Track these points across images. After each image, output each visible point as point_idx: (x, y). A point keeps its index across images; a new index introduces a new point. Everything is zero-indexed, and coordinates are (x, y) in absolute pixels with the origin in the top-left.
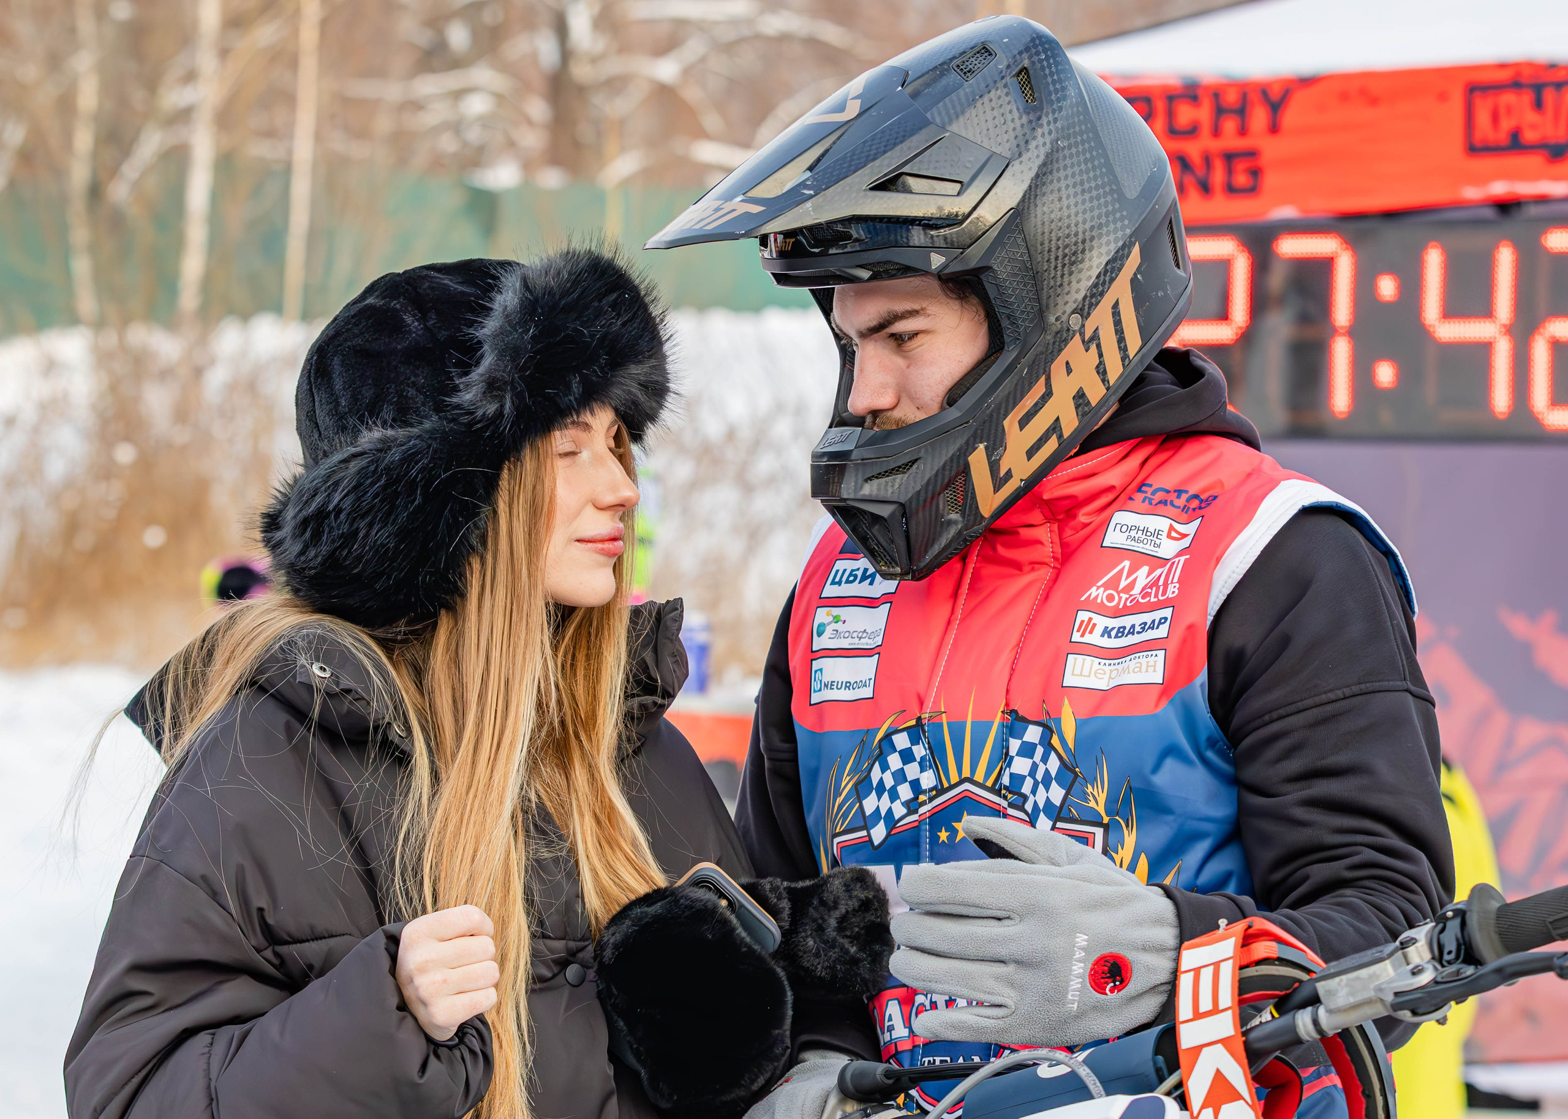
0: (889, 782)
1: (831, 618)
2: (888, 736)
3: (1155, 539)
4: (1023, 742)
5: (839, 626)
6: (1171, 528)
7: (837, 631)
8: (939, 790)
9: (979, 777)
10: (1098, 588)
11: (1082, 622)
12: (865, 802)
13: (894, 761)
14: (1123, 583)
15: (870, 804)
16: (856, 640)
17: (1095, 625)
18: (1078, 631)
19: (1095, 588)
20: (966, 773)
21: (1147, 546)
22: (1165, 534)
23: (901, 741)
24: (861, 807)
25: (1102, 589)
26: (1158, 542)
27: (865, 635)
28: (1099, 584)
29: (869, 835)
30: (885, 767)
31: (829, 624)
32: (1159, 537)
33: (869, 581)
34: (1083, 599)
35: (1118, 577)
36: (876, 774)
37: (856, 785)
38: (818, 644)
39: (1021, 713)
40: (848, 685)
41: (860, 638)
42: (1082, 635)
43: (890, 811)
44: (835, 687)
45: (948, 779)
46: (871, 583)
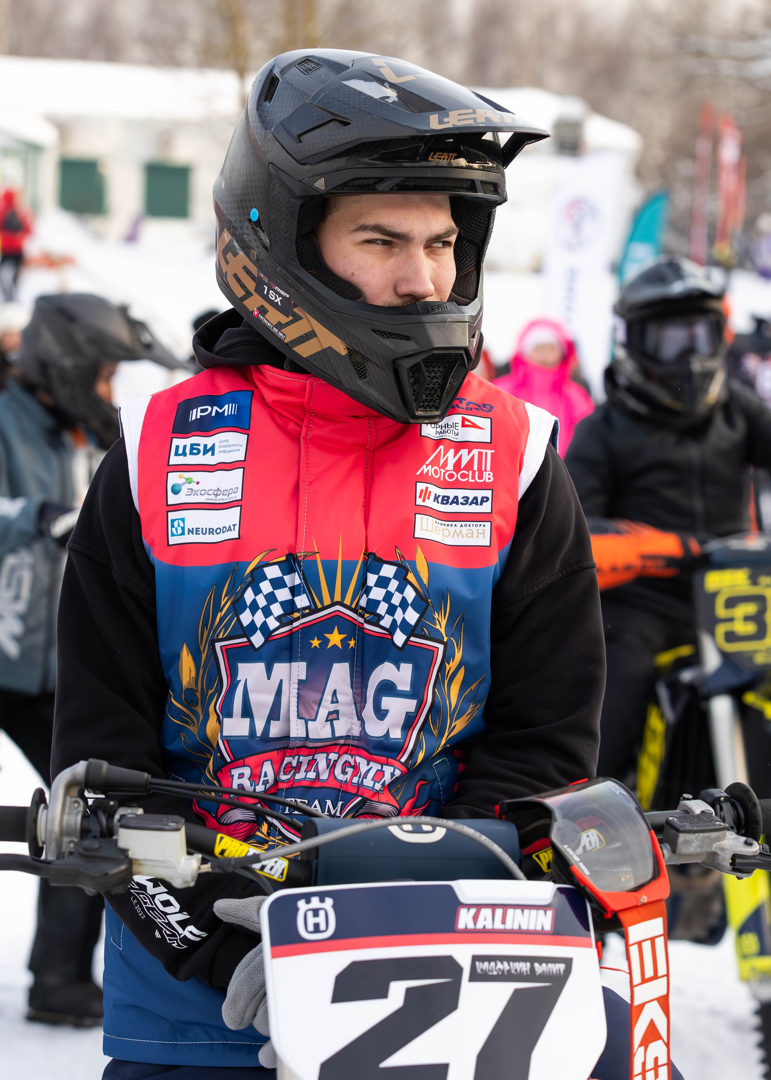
0: (262, 602)
1: (184, 481)
2: (259, 568)
3: (454, 429)
4: (379, 576)
5: (193, 486)
6: (464, 420)
7: (192, 490)
8: (313, 609)
9: (347, 601)
10: (427, 466)
11: (422, 491)
12: (241, 617)
13: (266, 587)
14: (442, 461)
15: (246, 617)
16: (213, 497)
17: (430, 492)
18: (420, 497)
19: (425, 466)
20: (337, 598)
21: (451, 435)
22: (460, 425)
23: (273, 572)
24: (239, 620)
25: (430, 466)
26: (456, 431)
27: (219, 492)
28: (427, 462)
29: (249, 641)
30: (257, 591)
31: (183, 484)
32: (457, 428)
33: (210, 453)
34: (418, 473)
35: (438, 457)
36: (249, 596)
37: (233, 604)
38: (172, 499)
39: (378, 555)
40: (211, 531)
41: (216, 495)
42: (424, 501)
43: (265, 624)
44: (200, 532)
45: (321, 601)
46: (213, 454)
